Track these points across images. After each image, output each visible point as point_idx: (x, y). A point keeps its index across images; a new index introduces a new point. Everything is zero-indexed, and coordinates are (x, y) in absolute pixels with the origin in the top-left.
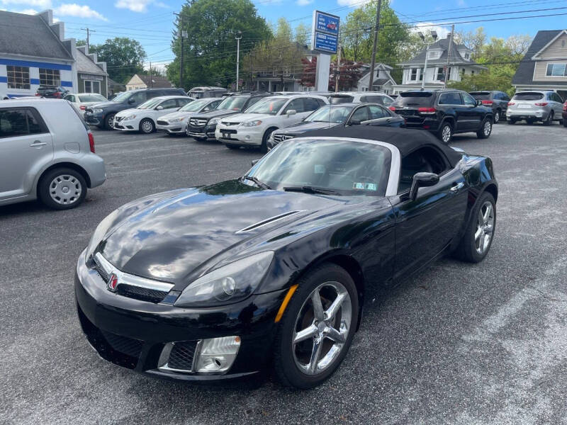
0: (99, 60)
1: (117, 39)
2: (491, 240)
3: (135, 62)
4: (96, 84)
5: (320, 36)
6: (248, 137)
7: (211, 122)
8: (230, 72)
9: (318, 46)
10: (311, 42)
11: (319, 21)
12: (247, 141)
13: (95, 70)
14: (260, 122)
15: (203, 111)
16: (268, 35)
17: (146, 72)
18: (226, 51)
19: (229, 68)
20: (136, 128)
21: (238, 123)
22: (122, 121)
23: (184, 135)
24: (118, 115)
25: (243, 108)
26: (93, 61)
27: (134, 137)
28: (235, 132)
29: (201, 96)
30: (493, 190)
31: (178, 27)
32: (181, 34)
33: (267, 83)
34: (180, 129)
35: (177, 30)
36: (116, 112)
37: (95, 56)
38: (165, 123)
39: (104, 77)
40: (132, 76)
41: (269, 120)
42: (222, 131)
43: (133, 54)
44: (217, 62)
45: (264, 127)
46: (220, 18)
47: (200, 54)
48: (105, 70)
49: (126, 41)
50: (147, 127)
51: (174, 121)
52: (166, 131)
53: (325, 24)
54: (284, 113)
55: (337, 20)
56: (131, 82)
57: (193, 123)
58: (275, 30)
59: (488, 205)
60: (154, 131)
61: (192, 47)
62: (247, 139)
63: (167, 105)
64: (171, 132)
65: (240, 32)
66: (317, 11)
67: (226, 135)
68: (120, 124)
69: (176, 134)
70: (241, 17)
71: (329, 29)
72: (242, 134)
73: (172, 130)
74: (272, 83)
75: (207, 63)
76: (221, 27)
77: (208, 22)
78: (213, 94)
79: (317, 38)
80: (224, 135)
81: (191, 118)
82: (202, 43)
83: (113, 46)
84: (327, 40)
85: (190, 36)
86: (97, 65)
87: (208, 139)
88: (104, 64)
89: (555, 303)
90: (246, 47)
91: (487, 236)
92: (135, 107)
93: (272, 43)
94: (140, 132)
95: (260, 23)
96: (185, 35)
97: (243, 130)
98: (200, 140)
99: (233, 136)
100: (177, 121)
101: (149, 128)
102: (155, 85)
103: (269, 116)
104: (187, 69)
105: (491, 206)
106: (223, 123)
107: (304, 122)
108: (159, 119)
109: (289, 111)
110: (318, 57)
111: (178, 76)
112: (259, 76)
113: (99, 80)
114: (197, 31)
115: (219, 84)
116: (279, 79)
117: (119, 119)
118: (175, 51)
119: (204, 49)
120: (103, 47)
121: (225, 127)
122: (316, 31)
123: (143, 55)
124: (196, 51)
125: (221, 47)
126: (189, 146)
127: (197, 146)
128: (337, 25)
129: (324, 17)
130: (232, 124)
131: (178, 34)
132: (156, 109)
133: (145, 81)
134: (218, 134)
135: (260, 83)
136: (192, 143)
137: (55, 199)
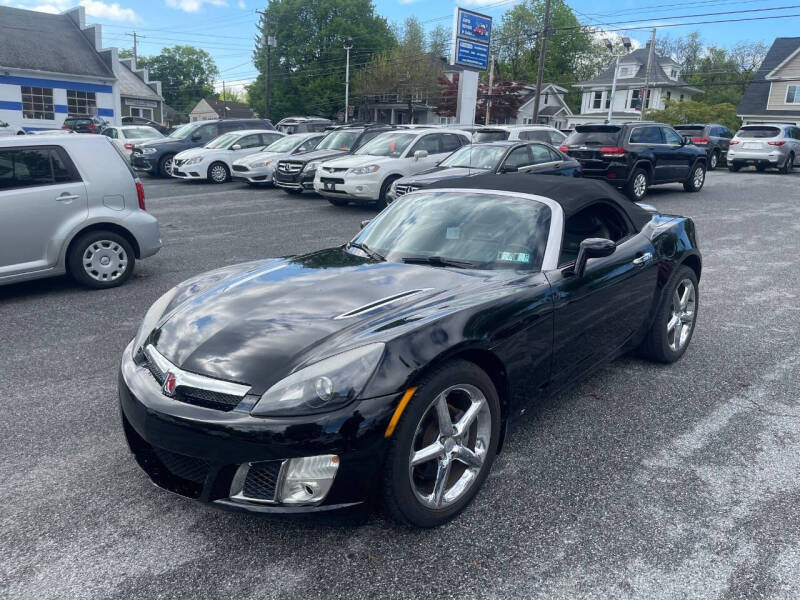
0: (152, 78)
1: (178, 48)
2: (691, 333)
3: (201, 82)
4: (147, 113)
5: (463, 45)
6: (360, 188)
7: (308, 168)
8: (336, 96)
9: (460, 59)
10: (451, 53)
11: (462, 22)
12: (359, 194)
13: (145, 93)
14: (377, 168)
15: (297, 151)
16: (391, 42)
17: (218, 95)
18: (330, 66)
19: (334, 90)
20: (203, 175)
21: (346, 169)
22: (184, 166)
23: (270, 186)
24: (177, 157)
25: (353, 147)
26: (142, 80)
27: (201, 188)
28: (341, 181)
29: (294, 130)
30: (694, 263)
31: (262, 31)
32: (267, 42)
33: (388, 112)
34: (264, 177)
35: (261, 35)
36: (176, 153)
37: (146, 73)
38: (244, 169)
39: (159, 102)
40: (198, 101)
41: (389, 165)
42: (323, 179)
43: (199, 68)
44: (318, 81)
45: (383, 174)
46: (322, 18)
47: (294, 70)
48: (160, 92)
49: (190, 51)
50: (219, 174)
51: (257, 165)
52: (244, 179)
53: (470, 28)
54: (410, 155)
55: (488, 21)
56: (196, 110)
57: (284, 169)
58: (401, 36)
59: (688, 284)
60: (229, 179)
61: (283, 60)
62: (358, 191)
63: (247, 143)
64: (252, 181)
65: (350, 39)
66: (460, 9)
67: (330, 186)
68: (181, 169)
69: (260, 184)
70: (352, 17)
71: (477, 34)
72: (352, 185)
73: (253, 178)
74: (395, 111)
75: (305, 82)
76: (323, 32)
77: (306, 24)
78: (312, 128)
79: (460, 48)
80: (326, 185)
81: (281, 162)
82: (296, 53)
83: (171, 59)
84: (474, 50)
85: (280, 44)
86: (148, 85)
87: (305, 191)
88: (159, 84)
89: (773, 418)
90: (359, 60)
91: (685, 327)
92: (201, 145)
93: (396, 55)
94: (210, 181)
95: (379, 26)
96: (273, 42)
97: (353, 178)
98: (293, 193)
99: (338, 187)
100: (261, 165)
101: (222, 176)
102: (230, 114)
103: (388, 159)
104: (277, 93)
105: (691, 285)
106: (325, 168)
107: (439, 167)
108: (236, 163)
109: (417, 153)
110: (461, 75)
111: (262, 102)
112: (377, 102)
113: (151, 107)
114: (289, 36)
115: (321, 114)
116: (405, 107)
117: (180, 163)
118: (258, 65)
119: (299, 62)
120: (157, 60)
121: (327, 174)
122: (458, 37)
123: (214, 71)
124: (287, 66)
125: (323, 61)
126: (277, 201)
127: (293, 202)
128: (489, 28)
129: (469, 17)
130: (337, 170)
131: (263, 42)
132: (231, 149)
133: (216, 109)
134: (318, 185)
135: (379, 111)
136: (280, 196)
137: (91, 275)
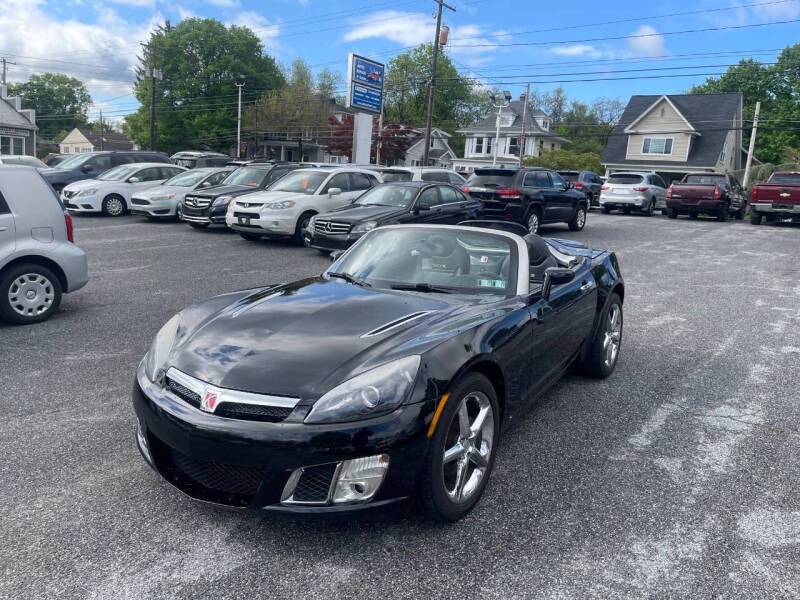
0: (25, 105)
1: (48, 76)
2: (618, 349)
3: (73, 111)
4: (18, 142)
5: (358, 89)
6: (276, 223)
7: (217, 202)
8: (225, 131)
9: (355, 102)
10: (344, 92)
11: (356, 68)
12: (275, 229)
13: (17, 121)
14: (292, 203)
15: (201, 186)
16: (280, 82)
17: (91, 125)
18: (218, 102)
19: (223, 126)
20: (98, 208)
21: (261, 204)
22: (75, 198)
23: (175, 220)
24: (66, 189)
25: (266, 184)
26: (13, 108)
27: (95, 221)
28: (256, 216)
29: (193, 164)
30: (620, 290)
31: (144, 63)
32: (152, 74)
33: (278, 149)
34: (167, 211)
35: (143, 67)
36: (65, 185)
37: (17, 101)
38: (146, 202)
39: (31, 131)
40: (69, 131)
41: (304, 201)
42: (236, 214)
43: (71, 98)
44: (205, 116)
45: (298, 210)
46: (208, 55)
47: (179, 103)
48: (33, 121)
49: (62, 80)
50: (115, 207)
51: (159, 199)
52: (145, 213)
53: (364, 73)
54: (324, 191)
55: (380, 67)
56: (67, 140)
57: (191, 204)
58: (289, 77)
59: (615, 309)
60: (126, 213)
61: (166, 92)
62: (274, 226)
63: (145, 176)
64: (154, 214)
65: (242, 76)
66: (354, 55)
67: (244, 220)
68: (72, 201)
69: (164, 218)
70: (239, 55)
71: (370, 80)
72: (267, 220)
73: (155, 212)
74: (286, 148)
75: (191, 116)
76: (211, 68)
77: (192, 59)
78: (210, 163)
79: (355, 91)
80: (240, 220)
81: (187, 196)
82: (182, 88)
83: (41, 87)
84: (367, 94)
85: (165, 77)
86: (21, 114)
87: (210, 226)
88: (31, 113)
89: (700, 418)
90: (249, 99)
91: (614, 346)
92: (94, 177)
93: (287, 95)
94: (104, 214)
95: (267, 65)
96: (158, 74)
97: (267, 214)
98: (198, 227)
99: (253, 221)
100: (162, 198)
101: (115, 209)
102: (112, 149)
103: (302, 196)
104: (159, 124)
105: (618, 310)
106: (238, 203)
107: (354, 204)
108: (134, 197)
109: (331, 190)
110: (356, 116)
111: (146, 134)
112: (266, 139)
113: (23, 136)
114: (175, 70)
115: (208, 148)
116: (296, 144)
117: (71, 195)
118: (141, 97)
119: (186, 96)
120: (24, 87)
121: (241, 209)
122: (353, 81)
123: (87, 100)
124: (173, 99)
125: (211, 94)
126: (184, 235)
127: (199, 236)
128: (381, 75)
129: (363, 63)
130: (251, 205)
131: (147, 74)
132: (128, 181)
133: (90, 139)
134: (230, 219)
135: (269, 147)
136: (187, 231)
137: (16, 309)
